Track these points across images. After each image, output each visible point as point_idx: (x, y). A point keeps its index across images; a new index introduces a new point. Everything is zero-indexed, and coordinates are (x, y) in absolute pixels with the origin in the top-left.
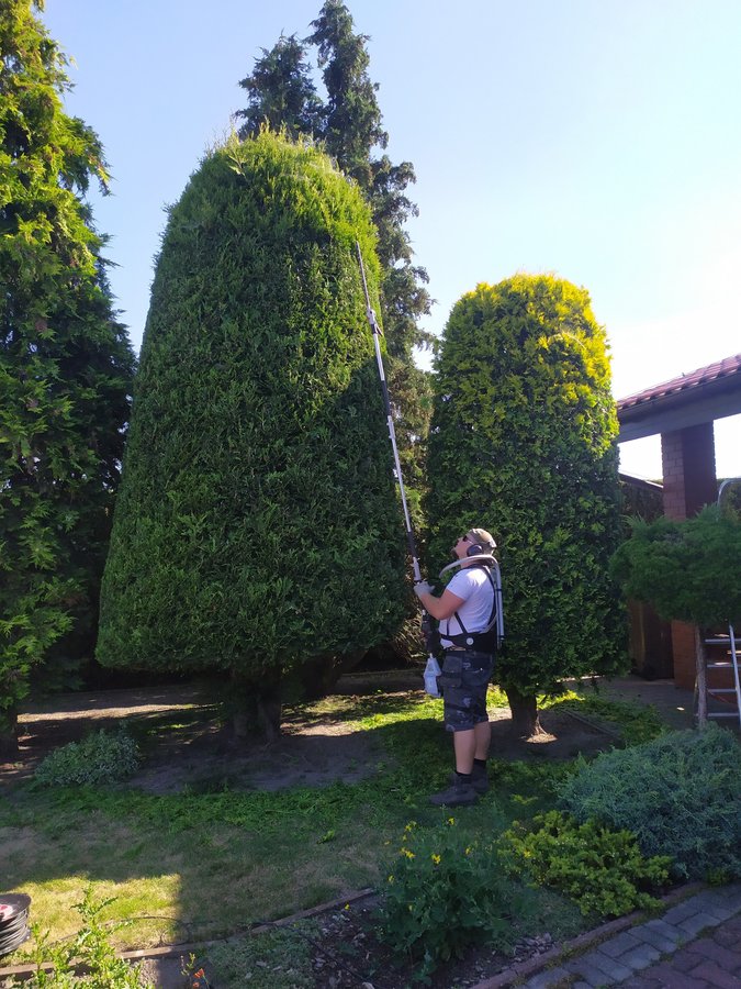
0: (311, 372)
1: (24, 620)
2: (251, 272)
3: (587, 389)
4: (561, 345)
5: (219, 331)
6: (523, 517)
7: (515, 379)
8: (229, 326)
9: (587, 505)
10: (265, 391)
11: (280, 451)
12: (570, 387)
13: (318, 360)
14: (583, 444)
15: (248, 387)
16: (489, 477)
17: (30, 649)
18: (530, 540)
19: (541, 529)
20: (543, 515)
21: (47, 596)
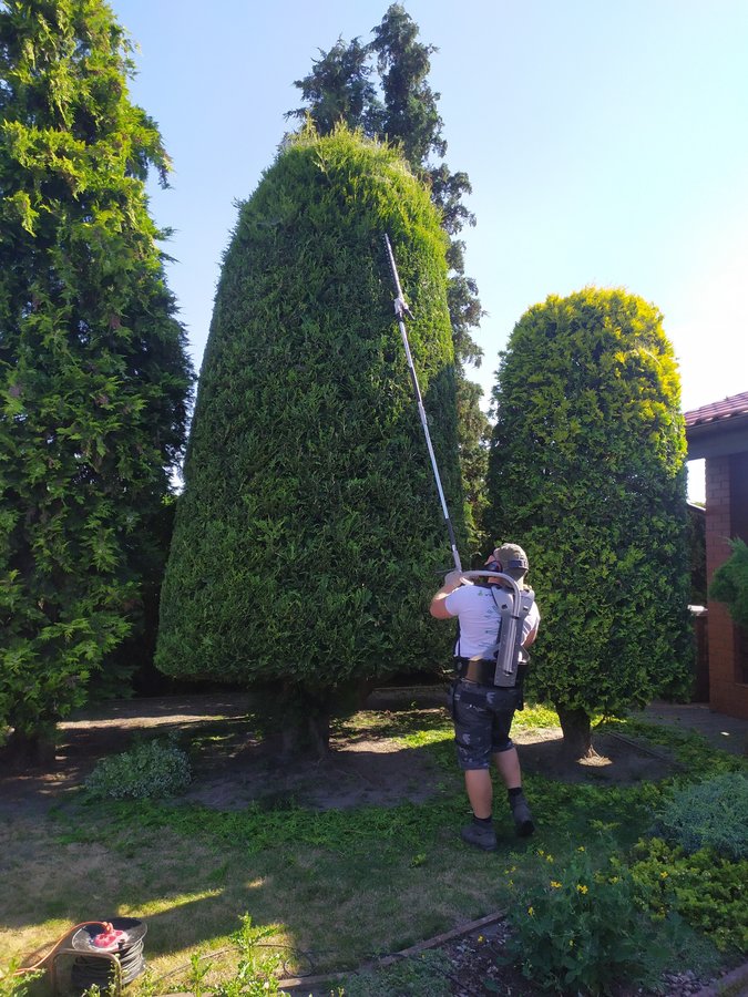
0: (391, 377)
1: (84, 624)
2: (331, 272)
3: (662, 406)
4: (637, 361)
5: (300, 332)
6: (597, 534)
7: (591, 394)
8: (311, 327)
9: (661, 525)
10: (346, 395)
11: (361, 458)
12: (647, 403)
13: (399, 365)
14: (657, 462)
15: (330, 391)
16: (562, 493)
17: (90, 655)
18: (603, 558)
19: (614, 548)
20: (616, 533)
21: (108, 600)
